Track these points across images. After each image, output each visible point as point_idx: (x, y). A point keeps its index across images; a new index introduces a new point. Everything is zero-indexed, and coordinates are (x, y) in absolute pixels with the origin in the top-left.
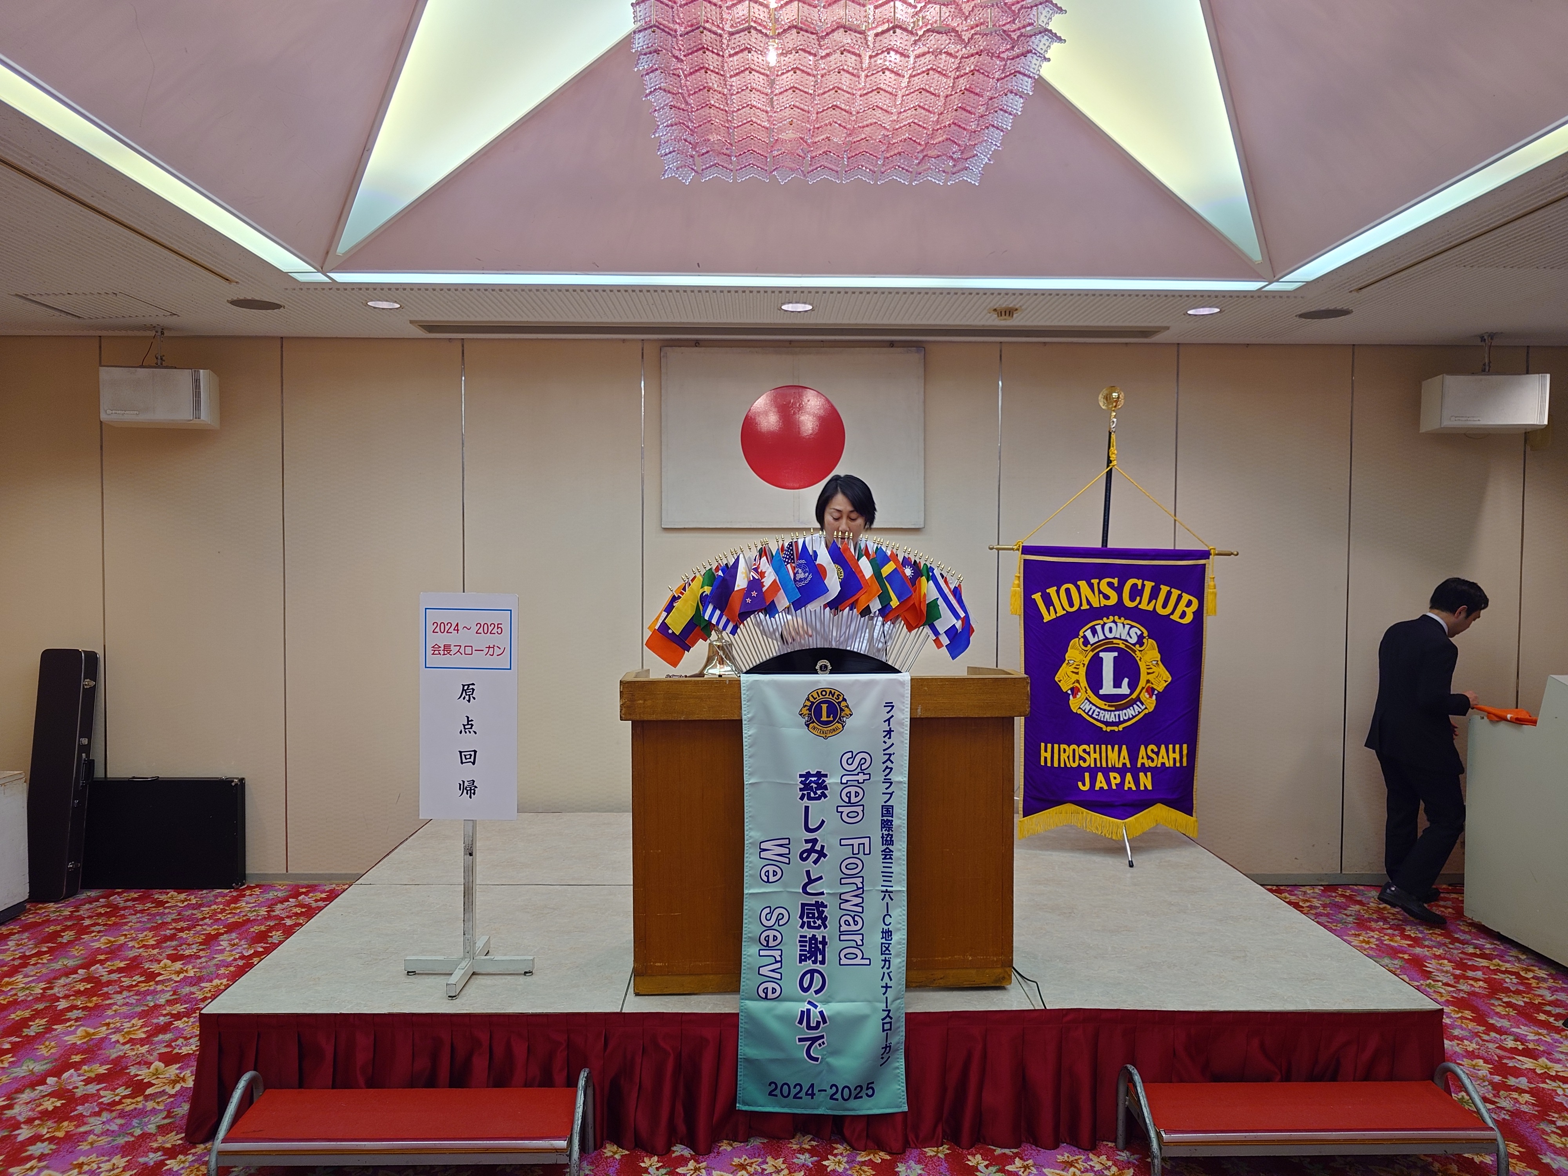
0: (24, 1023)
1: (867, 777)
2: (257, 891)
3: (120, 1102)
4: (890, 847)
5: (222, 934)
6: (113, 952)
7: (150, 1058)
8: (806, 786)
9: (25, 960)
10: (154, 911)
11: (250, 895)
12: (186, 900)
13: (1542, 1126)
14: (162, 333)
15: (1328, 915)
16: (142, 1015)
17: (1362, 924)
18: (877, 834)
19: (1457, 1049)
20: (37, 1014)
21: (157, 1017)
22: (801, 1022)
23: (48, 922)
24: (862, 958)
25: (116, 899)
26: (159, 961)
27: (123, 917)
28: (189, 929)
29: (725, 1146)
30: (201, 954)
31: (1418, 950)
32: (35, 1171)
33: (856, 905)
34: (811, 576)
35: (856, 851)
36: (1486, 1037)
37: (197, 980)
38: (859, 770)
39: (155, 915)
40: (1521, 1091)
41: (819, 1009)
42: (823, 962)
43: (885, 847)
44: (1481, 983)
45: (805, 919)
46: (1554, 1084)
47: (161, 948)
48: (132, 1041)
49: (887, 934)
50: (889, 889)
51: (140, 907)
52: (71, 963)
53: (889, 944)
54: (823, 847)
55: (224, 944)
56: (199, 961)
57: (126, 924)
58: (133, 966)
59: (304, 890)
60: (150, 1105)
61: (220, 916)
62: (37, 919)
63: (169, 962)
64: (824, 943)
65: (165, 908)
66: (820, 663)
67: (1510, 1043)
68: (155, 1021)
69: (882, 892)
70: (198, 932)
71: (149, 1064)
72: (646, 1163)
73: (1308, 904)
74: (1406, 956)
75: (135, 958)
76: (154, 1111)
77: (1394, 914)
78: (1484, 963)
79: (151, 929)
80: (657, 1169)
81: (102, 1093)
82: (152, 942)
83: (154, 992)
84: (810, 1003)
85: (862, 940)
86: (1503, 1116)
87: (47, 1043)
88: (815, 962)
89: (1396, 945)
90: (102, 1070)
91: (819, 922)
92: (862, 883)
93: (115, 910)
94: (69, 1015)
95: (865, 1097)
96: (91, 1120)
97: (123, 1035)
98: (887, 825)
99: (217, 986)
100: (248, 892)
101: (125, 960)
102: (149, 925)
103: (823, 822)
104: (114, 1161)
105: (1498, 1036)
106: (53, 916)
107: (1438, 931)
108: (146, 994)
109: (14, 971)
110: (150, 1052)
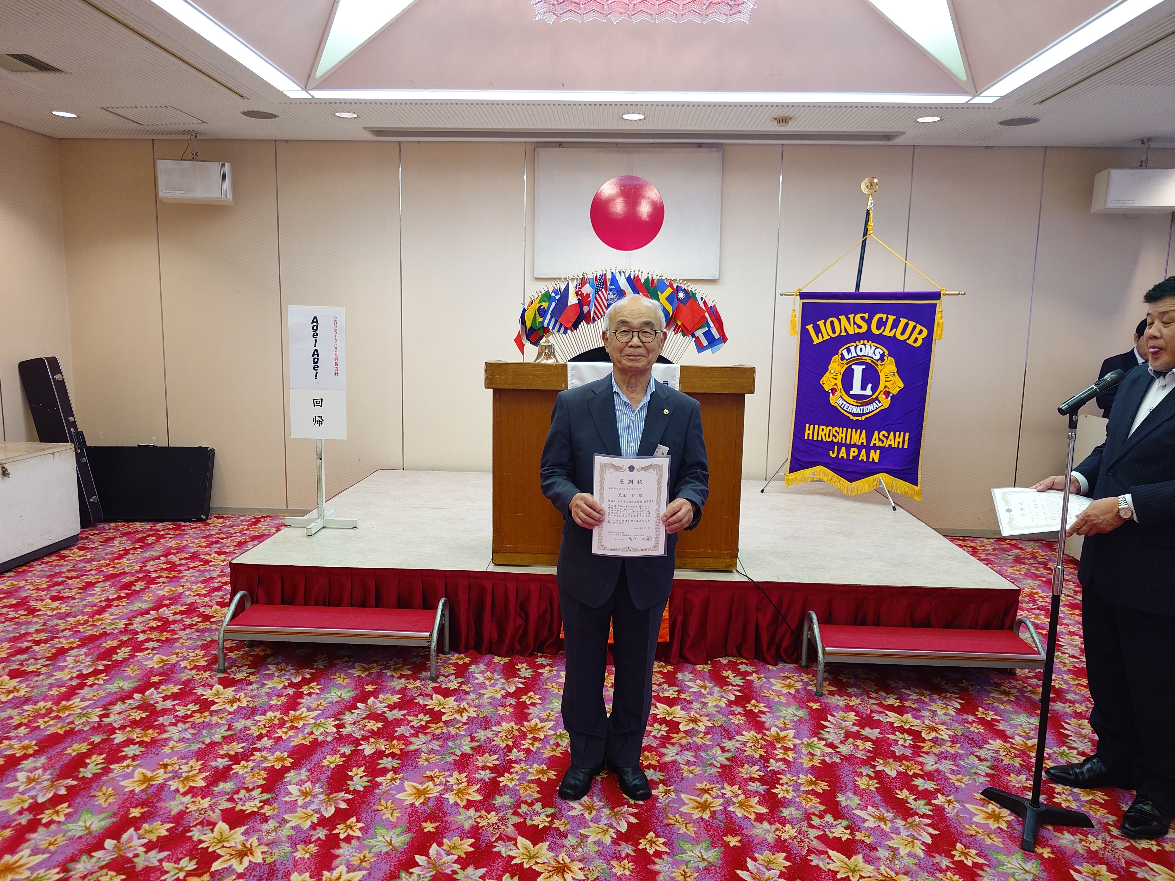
0: (132, 583)
3: (196, 624)
6: (181, 549)
7: (212, 604)
9: (126, 552)
10: (203, 528)
12: (223, 523)
14: (196, 137)
15: (995, 555)
16: (203, 582)
17: (1018, 560)
20: (139, 580)
21: (213, 583)
23: (137, 532)
26: (210, 555)
27: (184, 530)
28: (227, 538)
30: (236, 551)
32: (151, 655)
39: (204, 530)
47: (210, 548)
48: (199, 595)
52: (155, 554)
57: (186, 534)
58: (194, 557)
61: (246, 532)
62: (130, 530)
63: (217, 555)
65: (211, 526)
68: (212, 585)
71: (211, 607)
72: (519, 666)
73: (983, 548)
74: (1044, 579)
75: (195, 552)
79: (203, 538)
80: (526, 669)
81: (184, 619)
82: (204, 544)
87: (147, 594)
89: (1039, 573)
90: (183, 608)
94: (158, 580)
96: (180, 632)
97: (193, 592)
100: (262, 520)
101: (189, 553)
102: (202, 535)
104: (196, 652)
106: (140, 529)
108: (204, 571)
109: (120, 557)
110: (210, 600)
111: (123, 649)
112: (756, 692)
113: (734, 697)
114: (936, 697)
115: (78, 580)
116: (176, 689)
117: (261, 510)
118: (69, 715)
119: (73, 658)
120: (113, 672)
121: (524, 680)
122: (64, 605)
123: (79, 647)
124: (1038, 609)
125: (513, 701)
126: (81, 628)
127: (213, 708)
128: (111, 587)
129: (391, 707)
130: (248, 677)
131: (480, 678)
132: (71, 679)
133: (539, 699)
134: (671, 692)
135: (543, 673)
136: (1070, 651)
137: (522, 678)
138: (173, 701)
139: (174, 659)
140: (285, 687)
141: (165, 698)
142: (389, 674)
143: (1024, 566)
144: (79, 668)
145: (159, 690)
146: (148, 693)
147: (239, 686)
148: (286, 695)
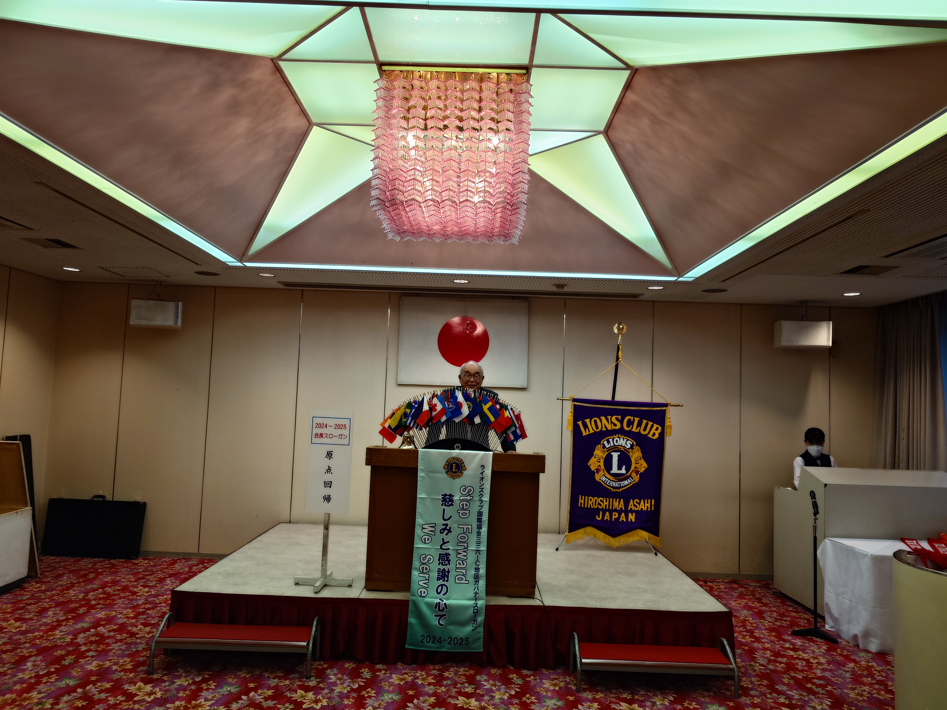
0: (77, 609)
1: (472, 498)
2: (183, 561)
3: (125, 639)
4: (480, 530)
5: (167, 578)
6: (115, 583)
7: (137, 624)
8: (444, 500)
9: (73, 585)
10: (133, 567)
11: (180, 562)
12: (148, 563)
13: (784, 675)
14: (160, 284)
16: (131, 608)
17: (741, 596)
18: (475, 524)
19: (760, 647)
20: (82, 605)
21: (139, 609)
22: (436, 608)
23: (81, 570)
24: (465, 580)
25: (113, 561)
26: (138, 588)
27: (118, 569)
28: (151, 575)
29: (400, 666)
30: (157, 585)
31: (764, 608)
32: (90, 661)
33: (464, 556)
34: (455, 407)
35: (465, 531)
36: (777, 643)
37: (156, 596)
38: (468, 494)
39: (133, 569)
40: (780, 663)
41: (444, 602)
42: (447, 581)
43: (478, 530)
44: (788, 623)
45: (440, 561)
46: (799, 661)
47: (138, 582)
48: (128, 618)
49: (477, 569)
50: (479, 549)
51: (125, 565)
52: (95, 587)
53: (478, 574)
54: (450, 528)
55: (168, 582)
56: (156, 588)
57: (120, 572)
58: (125, 589)
59: (207, 561)
60: (138, 641)
61: (165, 570)
63: (142, 588)
64: (448, 572)
65: (138, 566)
66: (455, 446)
67: (787, 645)
69: (476, 550)
70: (155, 577)
71: (137, 627)
72: (363, 670)
74: (756, 610)
75: (125, 586)
76: (140, 643)
77: (760, 593)
78: (794, 614)
79: (132, 575)
80: (367, 672)
81: (116, 636)
82: (133, 580)
83: (136, 600)
84: (440, 599)
85: (466, 572)
86: (767, 671)
87: (88, 617)
88: (444, 581)
89: (753, 605)
90: (115, 627)
91: (447, 562)
92: (467, 546)
93: (114, 565)
94: (97, 606)
95: (464, 644)
96: (113, 645)
97: (123, 615)
98: (479, 520)
99: (166, 598)
100: (179, 561)
101: (121, 586)
102: (131, 573)
103: (451, 517)
104: (124, 659)
105: (783, 643)
107: (779, 601)
108: (133, 600)
109: (68, 589)
110: (137, 622)
111: (69, 657)
112: (531, 689)
113: (514, 692)
114: (658, 693)
115: (36, 606)
116: (108, 686)
117: (178, 554)
118: (29, 703)
119: (32, 663)
120: (61, 674)
121: (364, 680)
122: (25, 625)
123: (36, 655)
124: (745, 631)
125: (355, 695)
126: (37, 641)
127: (136, 699)
128: (61, 611)
129: (266, 699)
130: (163, 677)
131: (333, 678)
132: (31, 678)
133: (374, 693)
134: (470, 688)
135: (379, 675)
136: (761, 662)
137: (364, 679)
138: (106, 694)
139: (108, 664)
140: (189, 685)
141: (100, 692)
142: (266, 676)
143: (744, 600)
144: (36, 670)
145: (96, 686)
146: (88, 688)
147: (156, 683)
148: (190, 689)
